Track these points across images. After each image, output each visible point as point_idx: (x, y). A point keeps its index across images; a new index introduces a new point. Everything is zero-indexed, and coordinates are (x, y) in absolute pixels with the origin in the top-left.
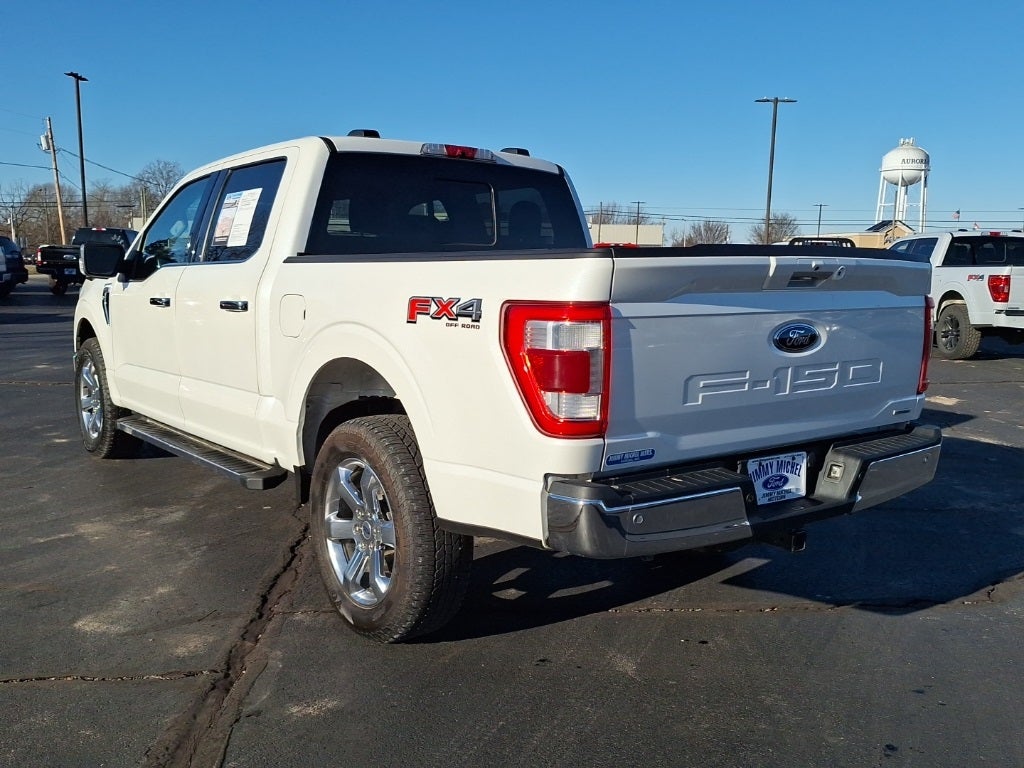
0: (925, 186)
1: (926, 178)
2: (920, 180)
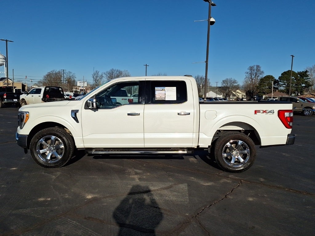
2: (4, 65)
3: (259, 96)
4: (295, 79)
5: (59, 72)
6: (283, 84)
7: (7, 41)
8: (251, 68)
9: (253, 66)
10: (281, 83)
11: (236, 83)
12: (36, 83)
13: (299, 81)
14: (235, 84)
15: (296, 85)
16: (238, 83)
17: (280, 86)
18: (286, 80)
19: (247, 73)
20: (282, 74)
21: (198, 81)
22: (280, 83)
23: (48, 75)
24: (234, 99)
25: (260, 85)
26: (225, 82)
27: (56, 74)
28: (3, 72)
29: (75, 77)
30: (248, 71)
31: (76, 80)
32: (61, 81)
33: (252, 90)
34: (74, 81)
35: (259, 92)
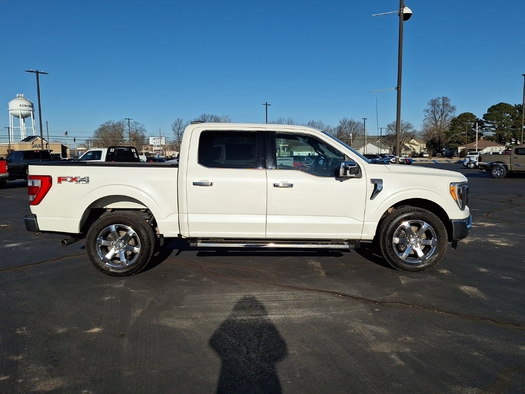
0: (34, 118)
1: (33, 115)
2: (31, 115)
3: (451, 149)
4: (511, 118)
5: (119, 124)
6: (492, 127)
7: (37, 73)
8: (434, 103)
9: (436, 98)
10: (488, 125)
11: (410, 128)
12: (83, 142)
13: (518, 121)
14: (410, 131)
15: (513, 127)
16: (414, 129)
17: (486, 129)
18: (496, 120)
19: (428, 110)
20: (489, 110)
21: (346, 127)
22: (486, 125)
23: (100, 130)
24: (407, 156)
25: (452, 129)
26: (392, 127)
27: (114, 126)
28: (29, 128)
29: (145, 131)
30: (429, 107)
31: (146, 135)
32: (123, 137)
33: (437, 139)
34: (143, 137)
35: (450, 142)
